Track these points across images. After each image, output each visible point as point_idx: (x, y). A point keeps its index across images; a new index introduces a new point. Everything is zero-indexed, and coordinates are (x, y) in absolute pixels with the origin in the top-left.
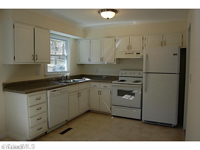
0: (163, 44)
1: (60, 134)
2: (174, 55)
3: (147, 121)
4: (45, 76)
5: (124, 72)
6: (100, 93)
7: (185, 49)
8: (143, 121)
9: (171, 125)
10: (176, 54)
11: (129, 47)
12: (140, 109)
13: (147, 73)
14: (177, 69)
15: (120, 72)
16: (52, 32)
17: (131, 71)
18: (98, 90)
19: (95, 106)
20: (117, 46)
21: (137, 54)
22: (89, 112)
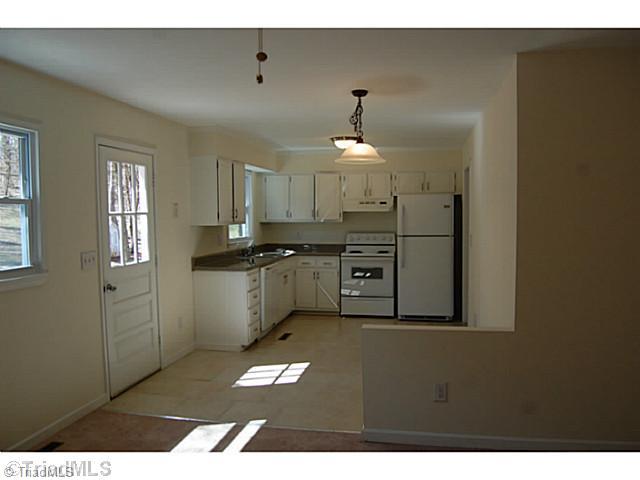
0: (425, 187)
1: (281, 339)
2: (446, 207)
3: (406, 316)
4: (228, 245)
5: (355, 236)
6: (316, 276)
7: (460, 196)
8: (400, 318)
9: (444, 317)
10: (448, 207)
11: (368, 192)
12: (393, 299)
13: (404, 236)
14: (449, 229)
15: (349, 236)
16: (247, 167)
17: (377, 235)
18: (313, 270)
19: (307, 302)
20: (344, 189)
21: (382, 203)
22: (293, 314)
